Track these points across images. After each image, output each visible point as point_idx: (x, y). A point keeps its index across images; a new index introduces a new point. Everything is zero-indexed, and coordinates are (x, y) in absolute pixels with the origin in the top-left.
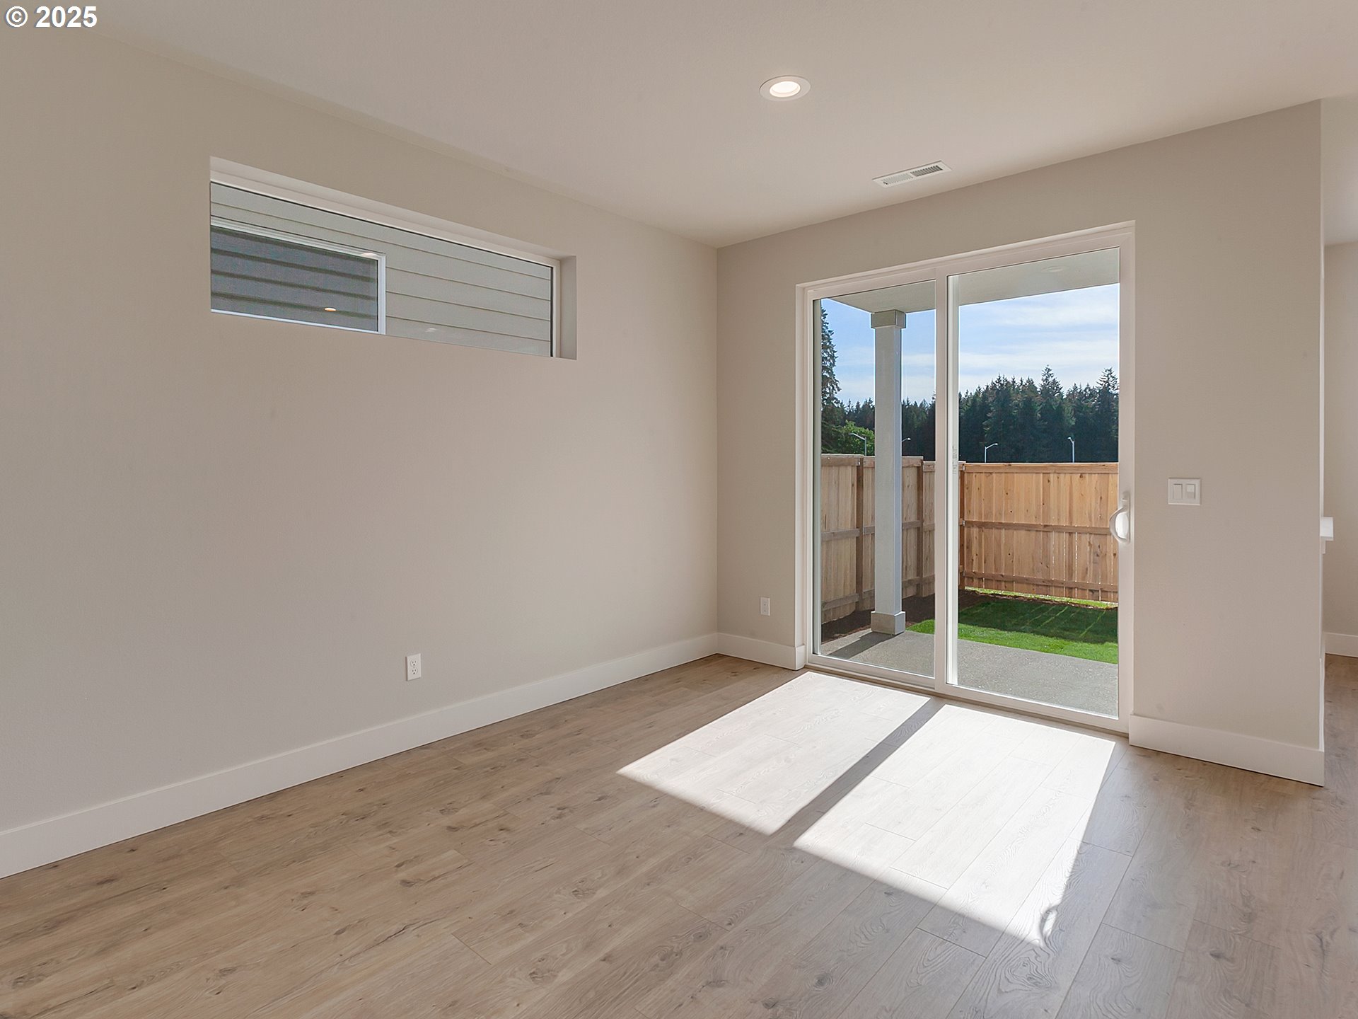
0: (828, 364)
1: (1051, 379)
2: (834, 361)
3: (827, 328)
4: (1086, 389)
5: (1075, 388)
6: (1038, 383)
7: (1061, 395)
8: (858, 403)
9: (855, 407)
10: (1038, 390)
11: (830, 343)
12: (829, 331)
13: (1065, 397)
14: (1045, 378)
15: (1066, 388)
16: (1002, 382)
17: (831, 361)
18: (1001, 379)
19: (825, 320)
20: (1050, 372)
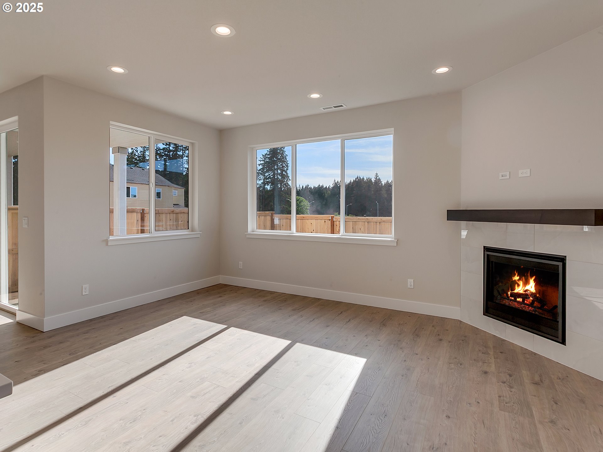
0: (285, 169)
1: (378, 178)
2: (288, 168)
3: (285, 153)
4: (391, 182)
5: (387, 181)
6: (373, 180)
7: (382, 184)
8: (303, 186)
9: (301, 188)
10: (373, 182)
11: (286, 160)
12: (286, 155)
13: (383, 185)
14: (376, 177)
15: (384, 182)
16: (359, 178)
17: (287, 168)
18: (359, 177)
19: (284, 150)
20: (378, 175)
